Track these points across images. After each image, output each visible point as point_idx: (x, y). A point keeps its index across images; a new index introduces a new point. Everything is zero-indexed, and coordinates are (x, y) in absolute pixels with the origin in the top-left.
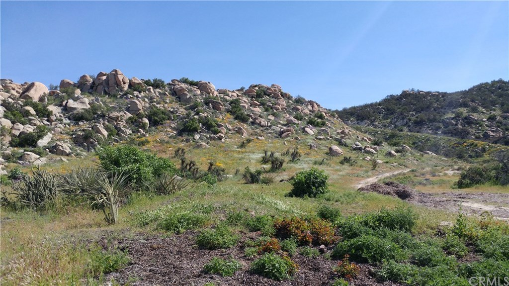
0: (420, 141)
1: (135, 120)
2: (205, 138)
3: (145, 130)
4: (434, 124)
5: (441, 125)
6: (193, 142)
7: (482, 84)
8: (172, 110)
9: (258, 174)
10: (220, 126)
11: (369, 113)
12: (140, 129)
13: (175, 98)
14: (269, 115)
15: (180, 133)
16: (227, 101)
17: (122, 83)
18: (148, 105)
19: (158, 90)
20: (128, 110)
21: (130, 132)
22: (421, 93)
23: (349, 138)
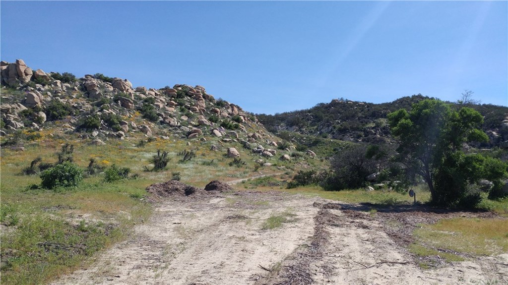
0: (340, 148)
1: (30, 114)
2: (104, 135)
3: (40, 124)
4: (357, 132)
5: (362, 133)
6: (90, 138)
7: (404, 98)
8: (76, 105)
9: (125, 171)
10: (122, 123)
11: (298, 119)
12: (34, 123)
13: (84, 93)
14: (183, 115)
15: (79, 128)
16: (140, 99)
17: (24, 74)
18: (49, 99)
19: (66, 84)
20: (24, 103)
21: (22, 125)
22: (349, 102)
23: (256, 142)
